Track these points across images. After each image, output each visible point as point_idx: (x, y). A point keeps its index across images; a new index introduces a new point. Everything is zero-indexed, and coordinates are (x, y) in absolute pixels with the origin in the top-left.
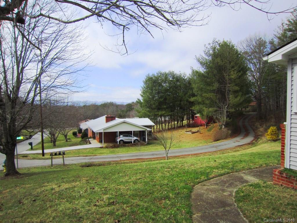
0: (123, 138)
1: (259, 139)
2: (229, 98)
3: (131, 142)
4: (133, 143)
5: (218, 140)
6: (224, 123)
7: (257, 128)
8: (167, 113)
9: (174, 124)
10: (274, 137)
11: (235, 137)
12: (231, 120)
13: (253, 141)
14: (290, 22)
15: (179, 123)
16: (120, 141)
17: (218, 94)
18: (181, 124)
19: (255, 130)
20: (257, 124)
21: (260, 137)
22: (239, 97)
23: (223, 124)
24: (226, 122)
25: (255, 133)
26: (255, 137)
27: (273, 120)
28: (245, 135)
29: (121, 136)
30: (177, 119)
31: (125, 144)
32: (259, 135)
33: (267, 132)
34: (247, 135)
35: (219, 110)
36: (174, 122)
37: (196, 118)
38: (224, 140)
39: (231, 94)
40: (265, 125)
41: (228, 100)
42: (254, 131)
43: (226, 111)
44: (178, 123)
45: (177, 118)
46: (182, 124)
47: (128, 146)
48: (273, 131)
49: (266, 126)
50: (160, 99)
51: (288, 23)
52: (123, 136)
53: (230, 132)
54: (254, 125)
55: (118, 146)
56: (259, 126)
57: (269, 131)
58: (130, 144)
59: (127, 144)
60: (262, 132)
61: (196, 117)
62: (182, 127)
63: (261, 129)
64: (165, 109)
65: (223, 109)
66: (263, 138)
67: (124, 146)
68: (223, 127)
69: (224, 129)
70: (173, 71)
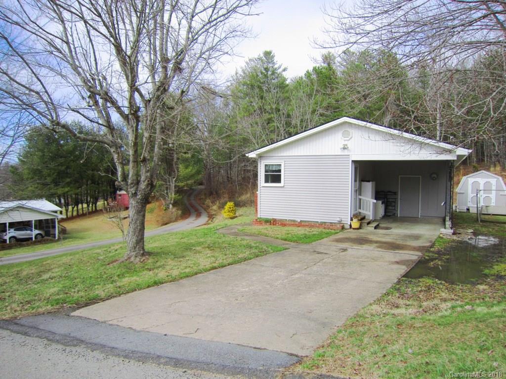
0: (15, 233)
1: (214, 219)
2: (178, 168)
3: (31, 239)
4: (34, 239)
5: (166, 224)
6: (172, 202)
7: (209, 207)
8: (71, 190)
9: (83, 208)
10: (232, 215)
11: (186, 218)
12: (181, 197)
13: (208, 221)
14: (244, 73)
15: (91, 205)
16: (10, 238)
17: (163, 163)
18: (94, 208)
19: (207, 209)
20: (208, 202)
21: (214, 216)
22: (191, 168)
23: (170, 203)
24: (174, 199)
25: (208, 212)
26: (209, 217)
27: (226, 196)
28: (197, 215)
29: (12, 230)
30: (87, 200)
31: (20, 242)
32: (213, 215)
33: (224, 209)
34: (199, 215)
35: (164, 184)
36: (82, 206)
37: (120, 197)
38: (175, 223)
39: (181, 164)
40: (218, 201)
41: (176, 171)
42: (205, 210)
43: (174, 185)
44: (88, 206)
45: (87, 198)
46: (96, 207)
47: (28, 245)
48: (230, 208)
49: (219, 203)
50: (60, 167)
51: (242, 74)
52: (15, 230)
53: (180, 212)
54: (204, 204)
55: (9, 247)
56: (211, 204)
57: (227, 207)
58: (29, 242)
59: (24, 243)
60: (215, 211)
61: (120, 195)
62: (96, 212)
63: (215, 207)
64: (68, 184)
65: (169, 182)
66: (218, 217)
67: (21, 246)
68: (171, 206)
69: (172, 209)
70: (80, 121)
